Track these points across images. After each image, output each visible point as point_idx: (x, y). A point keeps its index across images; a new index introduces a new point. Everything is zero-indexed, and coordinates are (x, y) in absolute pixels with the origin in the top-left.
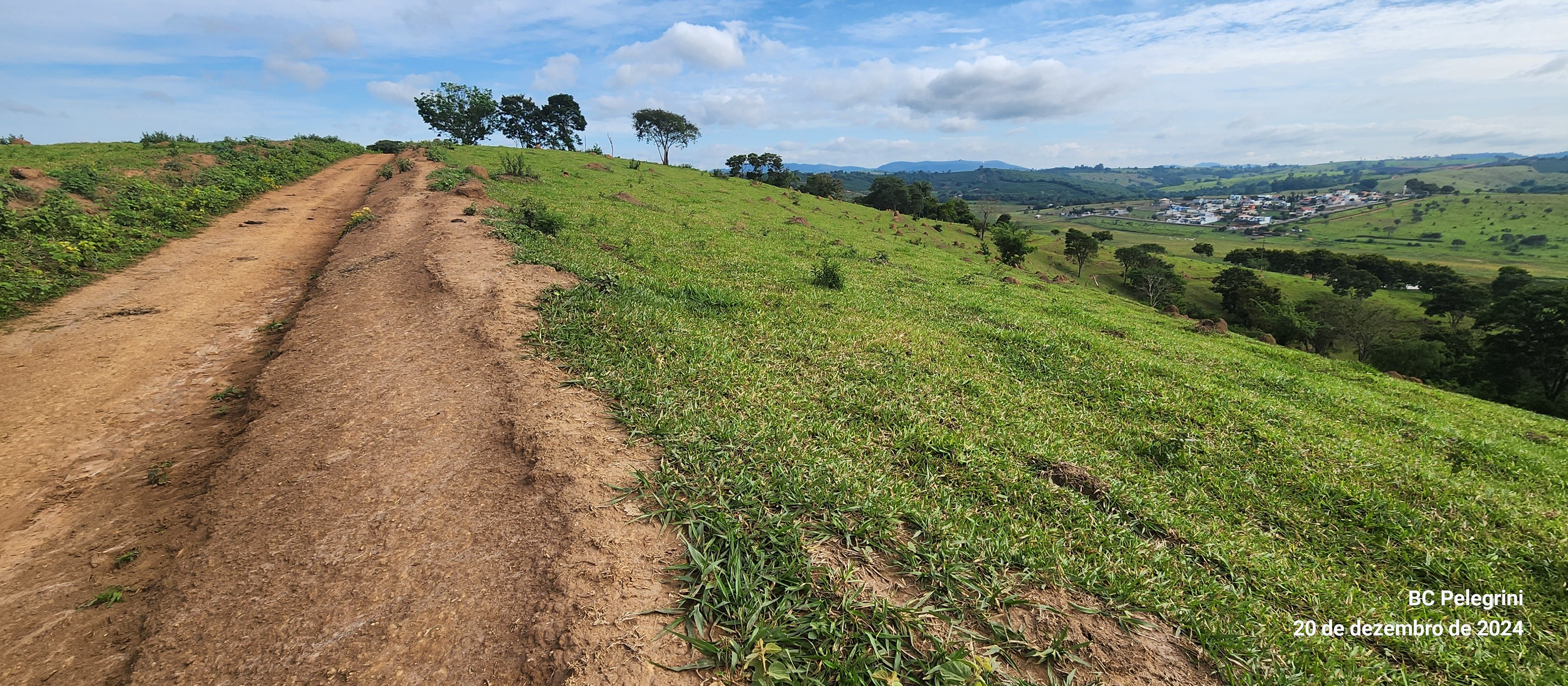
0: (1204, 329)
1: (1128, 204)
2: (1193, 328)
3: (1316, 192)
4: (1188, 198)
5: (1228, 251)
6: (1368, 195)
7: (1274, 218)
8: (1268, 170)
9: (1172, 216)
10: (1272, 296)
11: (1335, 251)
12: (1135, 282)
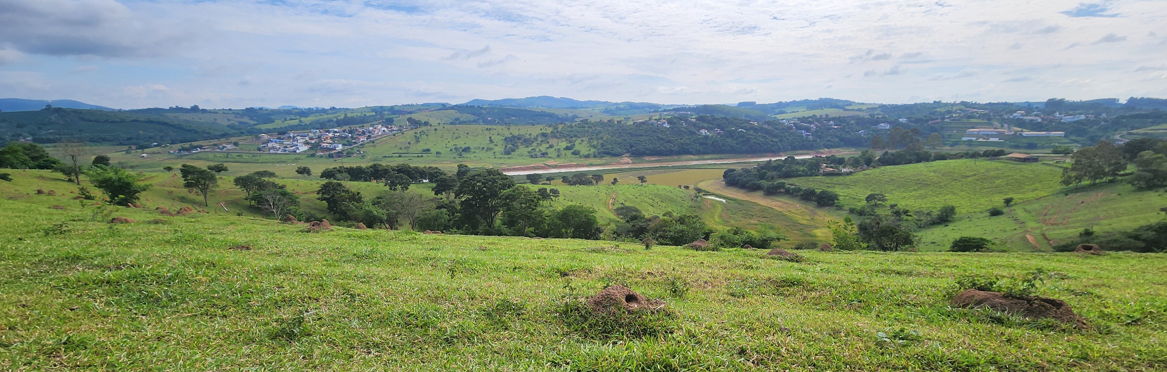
0: (314, 229)
1: (233, 139)
2: (306, 230)
3: (363, 126)
4: (282, 133)
5: (322, 171)
6: (391, 128)
7: (344, 145)
8: (330, 112)
9: (273, 148)
10: (356, 198)
11: (384, 163)
12: (259, 203)
